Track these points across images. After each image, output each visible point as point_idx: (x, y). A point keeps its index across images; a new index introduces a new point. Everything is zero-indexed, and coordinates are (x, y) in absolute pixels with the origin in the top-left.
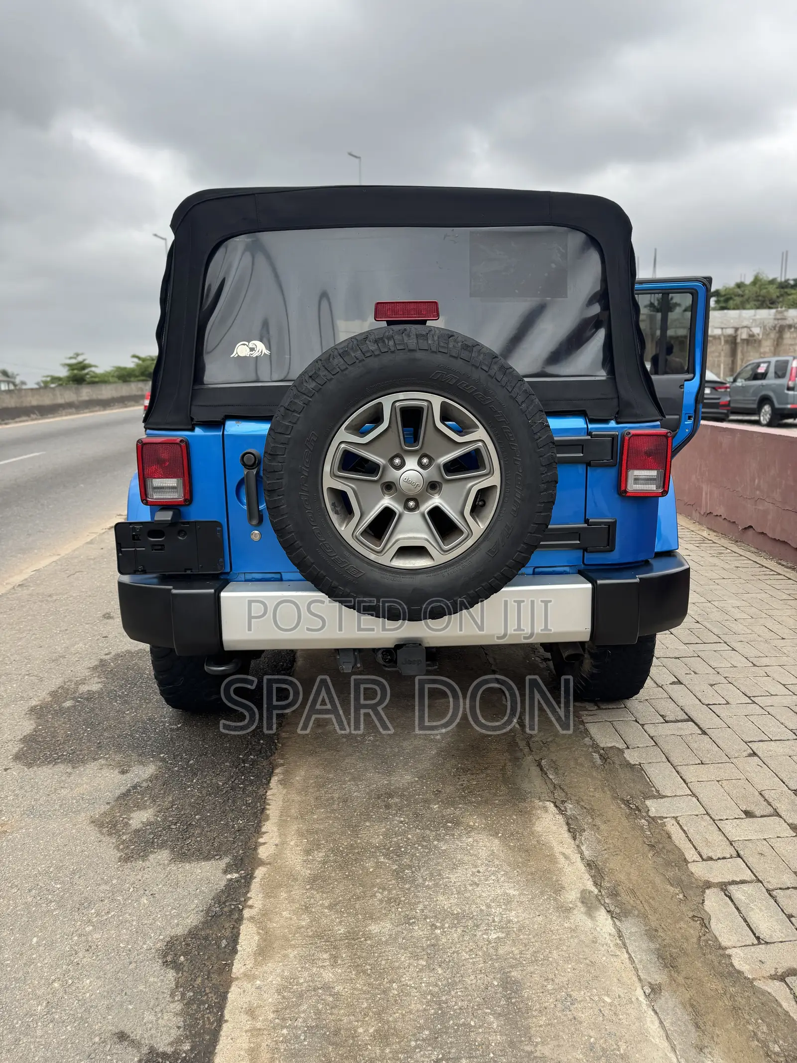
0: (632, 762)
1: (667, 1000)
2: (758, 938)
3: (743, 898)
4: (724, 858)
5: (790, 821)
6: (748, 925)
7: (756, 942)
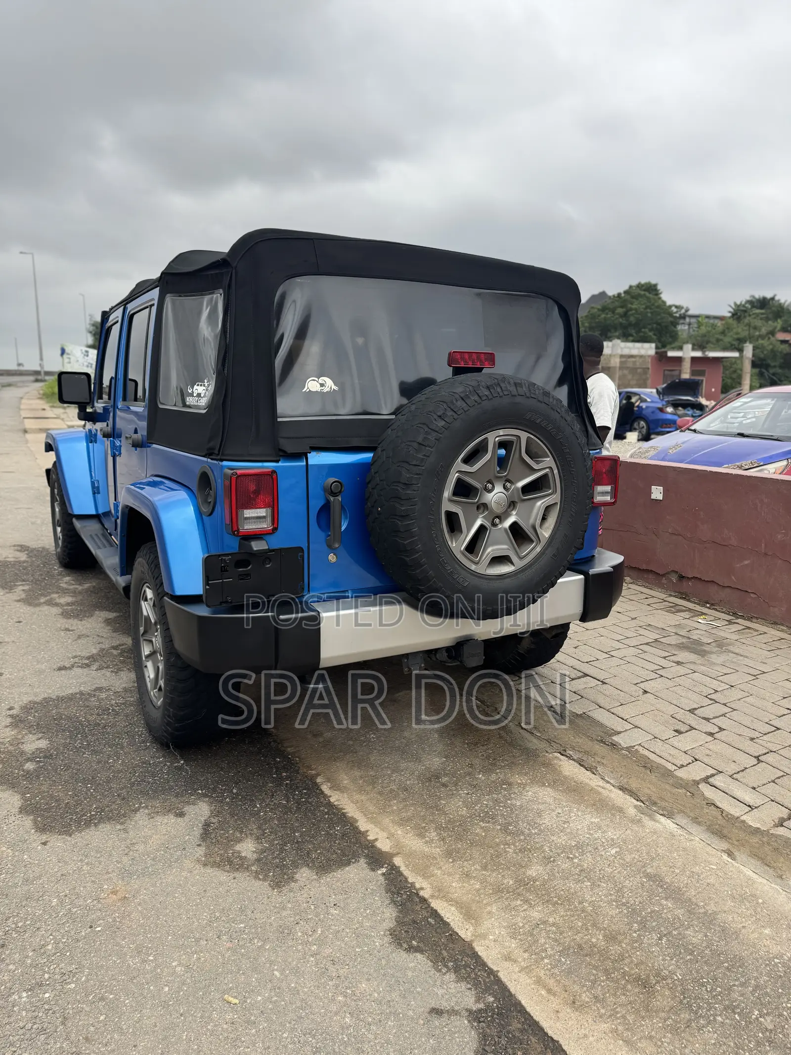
0: (579, 713)
1: (740, 856)
2: (749, 806)
3: (722, 784)
4: (690, 763)
5: (704, 731)
6: (738, 800)
7: (750, 809)
